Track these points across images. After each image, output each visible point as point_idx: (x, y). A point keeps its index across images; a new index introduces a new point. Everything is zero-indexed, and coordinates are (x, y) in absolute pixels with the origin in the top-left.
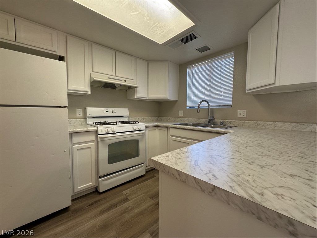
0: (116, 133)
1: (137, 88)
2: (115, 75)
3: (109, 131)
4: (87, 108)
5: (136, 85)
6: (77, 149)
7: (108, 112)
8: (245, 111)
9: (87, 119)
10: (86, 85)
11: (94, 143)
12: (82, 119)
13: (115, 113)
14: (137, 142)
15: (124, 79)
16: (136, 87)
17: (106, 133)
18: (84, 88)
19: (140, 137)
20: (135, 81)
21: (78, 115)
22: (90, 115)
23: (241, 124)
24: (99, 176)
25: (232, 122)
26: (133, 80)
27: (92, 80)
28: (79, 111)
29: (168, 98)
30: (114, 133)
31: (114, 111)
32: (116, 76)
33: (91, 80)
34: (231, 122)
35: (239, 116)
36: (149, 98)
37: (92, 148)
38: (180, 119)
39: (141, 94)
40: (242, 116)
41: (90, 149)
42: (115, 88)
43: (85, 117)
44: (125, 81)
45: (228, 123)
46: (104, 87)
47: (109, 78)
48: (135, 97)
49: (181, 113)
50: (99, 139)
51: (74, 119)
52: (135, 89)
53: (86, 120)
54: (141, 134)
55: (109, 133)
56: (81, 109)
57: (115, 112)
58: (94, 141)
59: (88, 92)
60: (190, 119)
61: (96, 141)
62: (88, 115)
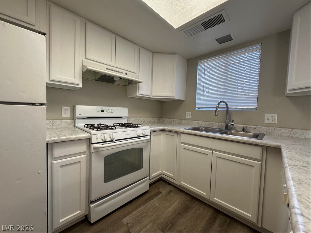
0: (116, 140)
1: (140, 84)
2: (113, 65)
3: (106, 138)
4: (76, 106)
5: (139, 79)
6: (60, 166)
7: (103, 111)
8: (276, 116)
9: (76, 120)
10: (76, 76)
11: (85, 156)
12: (69, 121)
13: (112, 113)
14: (140, 150)
15: (124, 72)
16: (139, 82)
17: (102, 141)
18: (74, 79)
19: (144, 144)
20: (137, 75)
21: (64, 115)
22: (80, 115)
23: (270, 131)
24: (91, 201)
25: (257, 129)
26: (135, 74)
27: (85, 70)
28: (66, 110)
29: (174, 97)
30: (112, 141)
31: (111, 110)
32: (115, 67)
33: (83, 70)
34: (255, 128)
35: (266, 121)
36: (152, 96)
37: (82, 162)
38: (187, 122)
39: (144, 91)
40: (270, 122)
41: (78, 165)
42: (113, 83)
43: (73, 117)
44: (126, 74)
45: (252, 129)
46: (100, 81)
47: (106, 69)
48: (137, 95)
49: (189, 115)
50: (92, 150)
51: (57, 121)
52: (138, 84)
53: (74, 122)
54: (145, 141)
55: (107, 140)
56: (68, 107)
57: (113, 111)
58: (85, 152)
59: (78, 85)
60: (201, 123)
61: (87, 153)
62: (77, 115)
